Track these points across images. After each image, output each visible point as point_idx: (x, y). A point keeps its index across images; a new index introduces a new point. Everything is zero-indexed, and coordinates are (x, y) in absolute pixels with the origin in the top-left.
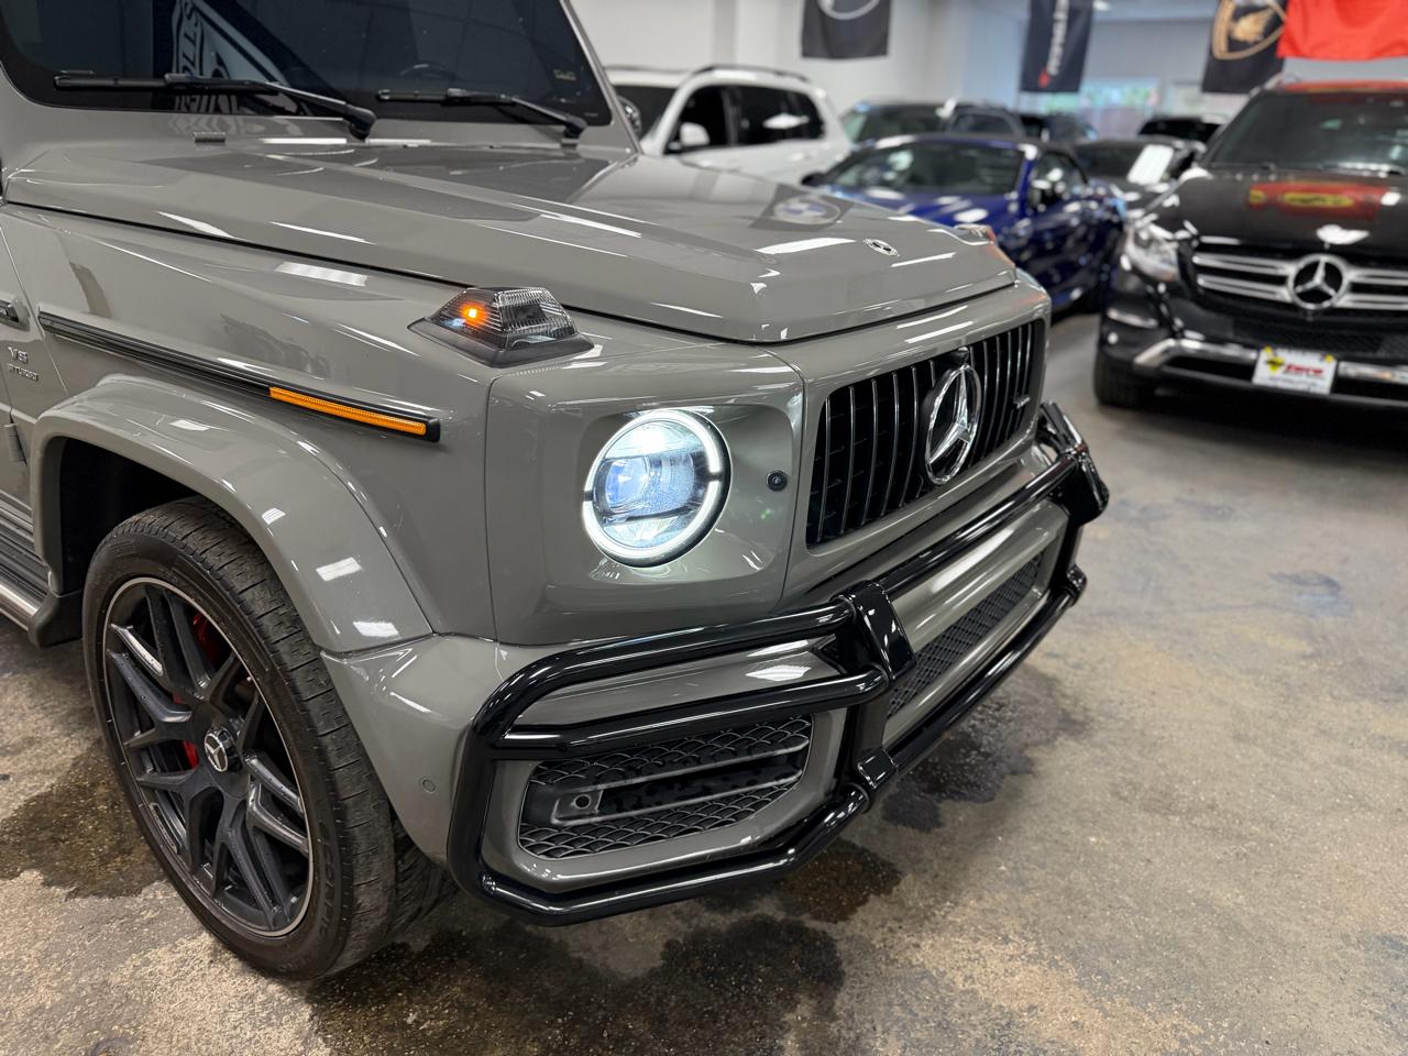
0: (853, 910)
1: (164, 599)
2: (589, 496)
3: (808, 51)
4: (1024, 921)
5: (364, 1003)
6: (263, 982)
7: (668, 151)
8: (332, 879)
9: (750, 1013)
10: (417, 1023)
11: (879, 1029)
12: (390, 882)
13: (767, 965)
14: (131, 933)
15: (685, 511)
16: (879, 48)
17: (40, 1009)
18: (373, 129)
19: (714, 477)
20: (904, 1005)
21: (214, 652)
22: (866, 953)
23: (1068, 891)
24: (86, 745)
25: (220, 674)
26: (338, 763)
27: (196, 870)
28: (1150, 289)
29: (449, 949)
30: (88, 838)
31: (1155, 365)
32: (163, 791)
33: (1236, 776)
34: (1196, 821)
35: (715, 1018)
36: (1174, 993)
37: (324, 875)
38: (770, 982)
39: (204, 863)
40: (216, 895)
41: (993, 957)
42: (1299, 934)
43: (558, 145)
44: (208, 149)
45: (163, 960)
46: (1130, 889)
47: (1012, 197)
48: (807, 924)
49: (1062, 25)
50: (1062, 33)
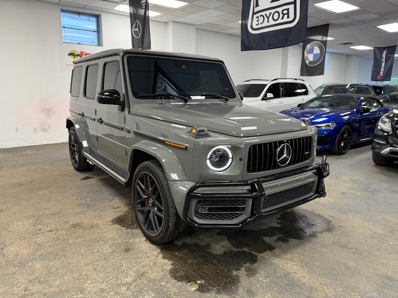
0: (263, 252)
1: (146, 175)
2: (209, 159)
3: (302, 75)
4: (300, 260)
5: (169, 251)
6: (153, 245)
7: (263, 99)
9: (237, 263)
10: (177, 255)
11: (261, 270)
13: (242, 257)
14: (133, 236)
16: (322, 73)
17: (119, 243)
18: (188, 101)
19: (230, 158)
20: (268, 267)
21: (153, 183)
22: (263, 259)
23: (312, 257)
24: (128, 209)
25: (153, 187)
26: (169, 200)
27: (144, 225)
28: (384, 134)
29: (185, 246)
30: (127, 222)
31: (386, 153)
32: (141, 210)
33: (367, 244)
34: (351, 250)
35: (230, 263)
36: (328, 276)
37: (165, 221)
38: (242, 260)
39: (146, 224)
40: (147, 229)
41: (290, 264)
42: (365, 272)
43: (223, 103)
44: (160, 105)
45: (137, 240)
46: (327, 259)
47: (355, 110)
48: (253, 253)
49: (384, 63)
50: (384, 65)
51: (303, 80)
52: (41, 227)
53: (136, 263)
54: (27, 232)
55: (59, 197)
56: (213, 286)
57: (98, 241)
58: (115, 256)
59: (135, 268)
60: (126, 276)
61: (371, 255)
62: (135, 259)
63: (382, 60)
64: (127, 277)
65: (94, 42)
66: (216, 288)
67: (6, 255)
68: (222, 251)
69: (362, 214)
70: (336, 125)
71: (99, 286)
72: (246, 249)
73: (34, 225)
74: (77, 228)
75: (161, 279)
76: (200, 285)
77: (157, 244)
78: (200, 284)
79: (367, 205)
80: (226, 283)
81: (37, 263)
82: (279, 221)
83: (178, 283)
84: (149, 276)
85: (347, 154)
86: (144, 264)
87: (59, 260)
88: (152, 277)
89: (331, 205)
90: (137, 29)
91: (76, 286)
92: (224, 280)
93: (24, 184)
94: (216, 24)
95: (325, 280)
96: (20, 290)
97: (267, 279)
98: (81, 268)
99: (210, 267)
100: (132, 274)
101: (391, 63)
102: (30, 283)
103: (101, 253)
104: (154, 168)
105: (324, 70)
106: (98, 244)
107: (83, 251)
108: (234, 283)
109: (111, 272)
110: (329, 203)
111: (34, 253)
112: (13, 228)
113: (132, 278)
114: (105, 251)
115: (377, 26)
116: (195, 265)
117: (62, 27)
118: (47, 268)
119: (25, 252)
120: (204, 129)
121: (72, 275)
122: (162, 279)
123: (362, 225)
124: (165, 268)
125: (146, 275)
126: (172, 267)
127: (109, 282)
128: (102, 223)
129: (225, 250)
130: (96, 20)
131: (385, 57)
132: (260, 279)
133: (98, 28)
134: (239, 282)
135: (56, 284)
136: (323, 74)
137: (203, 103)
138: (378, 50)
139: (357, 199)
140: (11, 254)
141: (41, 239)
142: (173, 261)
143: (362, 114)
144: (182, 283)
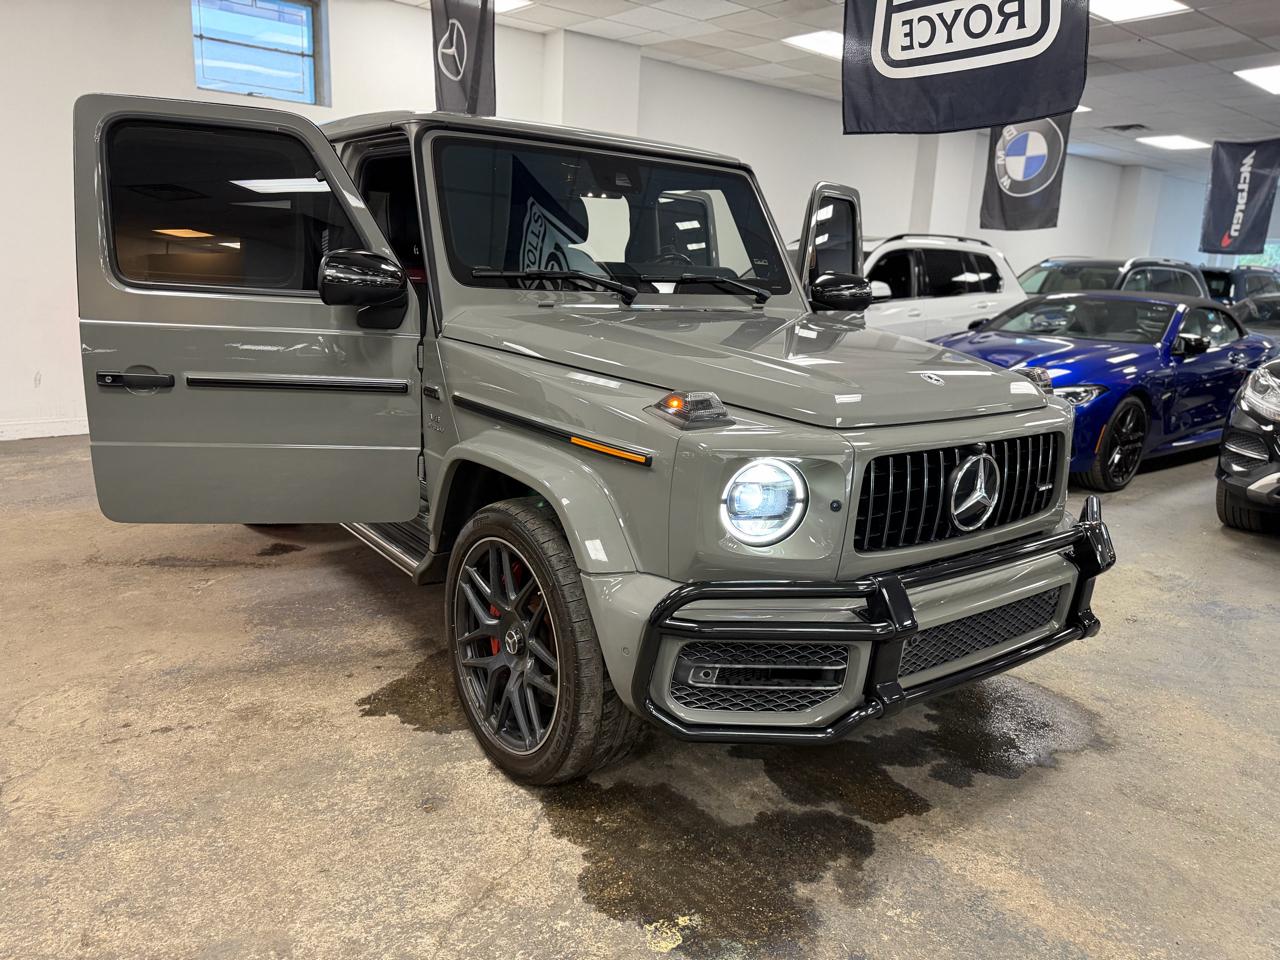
0: (891, 818)
1: (499, 548)
2: (725, 502)
3: (984, 225)
4: (1015, 847)
5: (572, 808)
6: (516, 787)
8: (568, 708)
9: (806, 857)
10: (601, 822)
11: (891, 880)
12: (598, 718)
13: (823, 836)
14: (446, 753)
15: (782, 517)
16: (1049, 220)
17: (399, 778)
18: (635, 299)
19: (799, 501)
20: (911, 873)
21: (522, 576)
22: (893, 842)
25: (524, 590)
26: (581, 638)
27: (487, 719)
28: (1264, 428)
29: (624, 792)
30: (424, 704)
31: (1266, 492)
32: (476, 668)
33: (1229, 796)
34: (1180, 816)
35: (782, 854)
36: (1115, 905)
37: (564, 709)
38: (823, 844)
39: (493, 713)
40: (497, 732)
41: (985, 862)
42: (1235, 893)
43: (750, 308)
44: (544, 311)
45: (463, 767)
46: (1107, 846)
47: (1159, 345)
48: (856, 821)
49: (1245, 194)
50: (1244, 201)
51: (984, 243)
52: (130, 715)
53: (462, 849)
54: (82, 732)
55: (186, 614)
56: (733, 937)
57: (331, 770)
58: (390, 823)
59: (460, 867)
60: (432, 898)
61: (1249, 836)
62: (460, 836)
63: (1240, 187)
64: (434, 901)
65: (302, 93)
66: (741, 943)
67: (13, 814)
68: (751, 812)
69: (1201, 692)
70: (1100, 394)
71: (342, 930)
72: (833, 808)
73: (106, 710)
74: (255, 722)
75: (552, 907)
76: (687, 931)
77: (531, 785)
78: (686, 927)
79: (1215, 663)
80: (774, 926)
81: (122, 843)
82: (934, 712)
83: (613, 924)
84: (512, 898)
85: (1128, 489)
86: (490, 852)
87: (198, 837)
88: (520, 901)
89: (1098, 659)
90: (452, 51)
91: (260, 929)
92: (767, 917)
93: (65, 566)
94: (711, 47)
95: (1108, 922)
96: (66, 943)
97: (913, 914)
98: (276, 864)
99: (715, 867)
100: (450, 891)
101: (1267, 198)
102: (100, 915)
103: (343, 811)
104: (529, 525)
105: (1058, 209)
106: (329, 781)
107: (277, 805)
108: (803, 926)
109: (379, 883)
110: (1091, 652)
111: (111, 809)
112: (34, 718)
113: (454, 903)
114: (353, 805)
115: (1236, 73)
116: (663, 859)
117: (196, 36)
118: (156, 863)
119: (79, 803)
120: (707, 397)
121: (246, 889)
122: (556, 910)
123: (1206, 732)
124: (565, 869)
125: (500, 893)
126: (587, 864)
127: (376, 915)
128: (339, 706)
129: (763, 810)
130: (307, 17)
131: (1248, 175)
132: (889, 914)
133: (314, 42)
134: (816, 921)
135: (190, 920)
136: (1055, 225)
137: (682, 307)
138: (1229, 153)
139: (1179, 642)
140: (29, 809)
141: (131, 758)
142: (590, 845)
143: (1180, 359)
144: (627, 923)
